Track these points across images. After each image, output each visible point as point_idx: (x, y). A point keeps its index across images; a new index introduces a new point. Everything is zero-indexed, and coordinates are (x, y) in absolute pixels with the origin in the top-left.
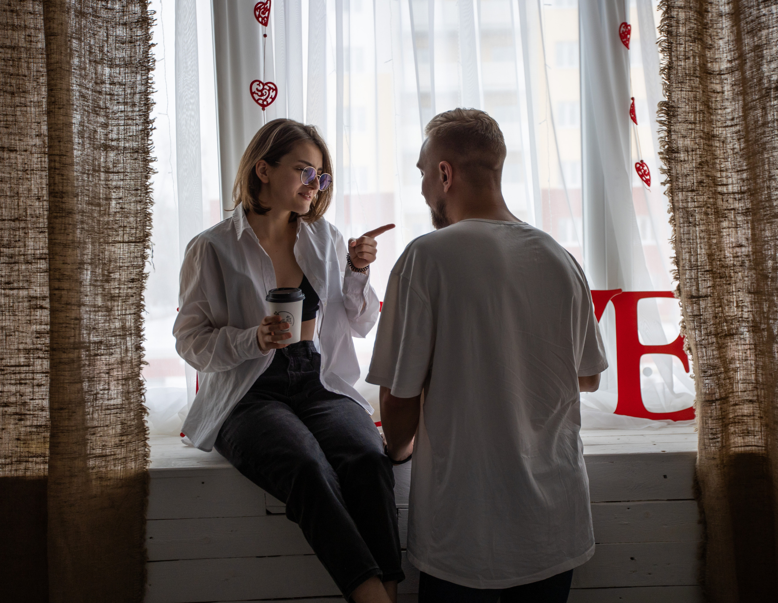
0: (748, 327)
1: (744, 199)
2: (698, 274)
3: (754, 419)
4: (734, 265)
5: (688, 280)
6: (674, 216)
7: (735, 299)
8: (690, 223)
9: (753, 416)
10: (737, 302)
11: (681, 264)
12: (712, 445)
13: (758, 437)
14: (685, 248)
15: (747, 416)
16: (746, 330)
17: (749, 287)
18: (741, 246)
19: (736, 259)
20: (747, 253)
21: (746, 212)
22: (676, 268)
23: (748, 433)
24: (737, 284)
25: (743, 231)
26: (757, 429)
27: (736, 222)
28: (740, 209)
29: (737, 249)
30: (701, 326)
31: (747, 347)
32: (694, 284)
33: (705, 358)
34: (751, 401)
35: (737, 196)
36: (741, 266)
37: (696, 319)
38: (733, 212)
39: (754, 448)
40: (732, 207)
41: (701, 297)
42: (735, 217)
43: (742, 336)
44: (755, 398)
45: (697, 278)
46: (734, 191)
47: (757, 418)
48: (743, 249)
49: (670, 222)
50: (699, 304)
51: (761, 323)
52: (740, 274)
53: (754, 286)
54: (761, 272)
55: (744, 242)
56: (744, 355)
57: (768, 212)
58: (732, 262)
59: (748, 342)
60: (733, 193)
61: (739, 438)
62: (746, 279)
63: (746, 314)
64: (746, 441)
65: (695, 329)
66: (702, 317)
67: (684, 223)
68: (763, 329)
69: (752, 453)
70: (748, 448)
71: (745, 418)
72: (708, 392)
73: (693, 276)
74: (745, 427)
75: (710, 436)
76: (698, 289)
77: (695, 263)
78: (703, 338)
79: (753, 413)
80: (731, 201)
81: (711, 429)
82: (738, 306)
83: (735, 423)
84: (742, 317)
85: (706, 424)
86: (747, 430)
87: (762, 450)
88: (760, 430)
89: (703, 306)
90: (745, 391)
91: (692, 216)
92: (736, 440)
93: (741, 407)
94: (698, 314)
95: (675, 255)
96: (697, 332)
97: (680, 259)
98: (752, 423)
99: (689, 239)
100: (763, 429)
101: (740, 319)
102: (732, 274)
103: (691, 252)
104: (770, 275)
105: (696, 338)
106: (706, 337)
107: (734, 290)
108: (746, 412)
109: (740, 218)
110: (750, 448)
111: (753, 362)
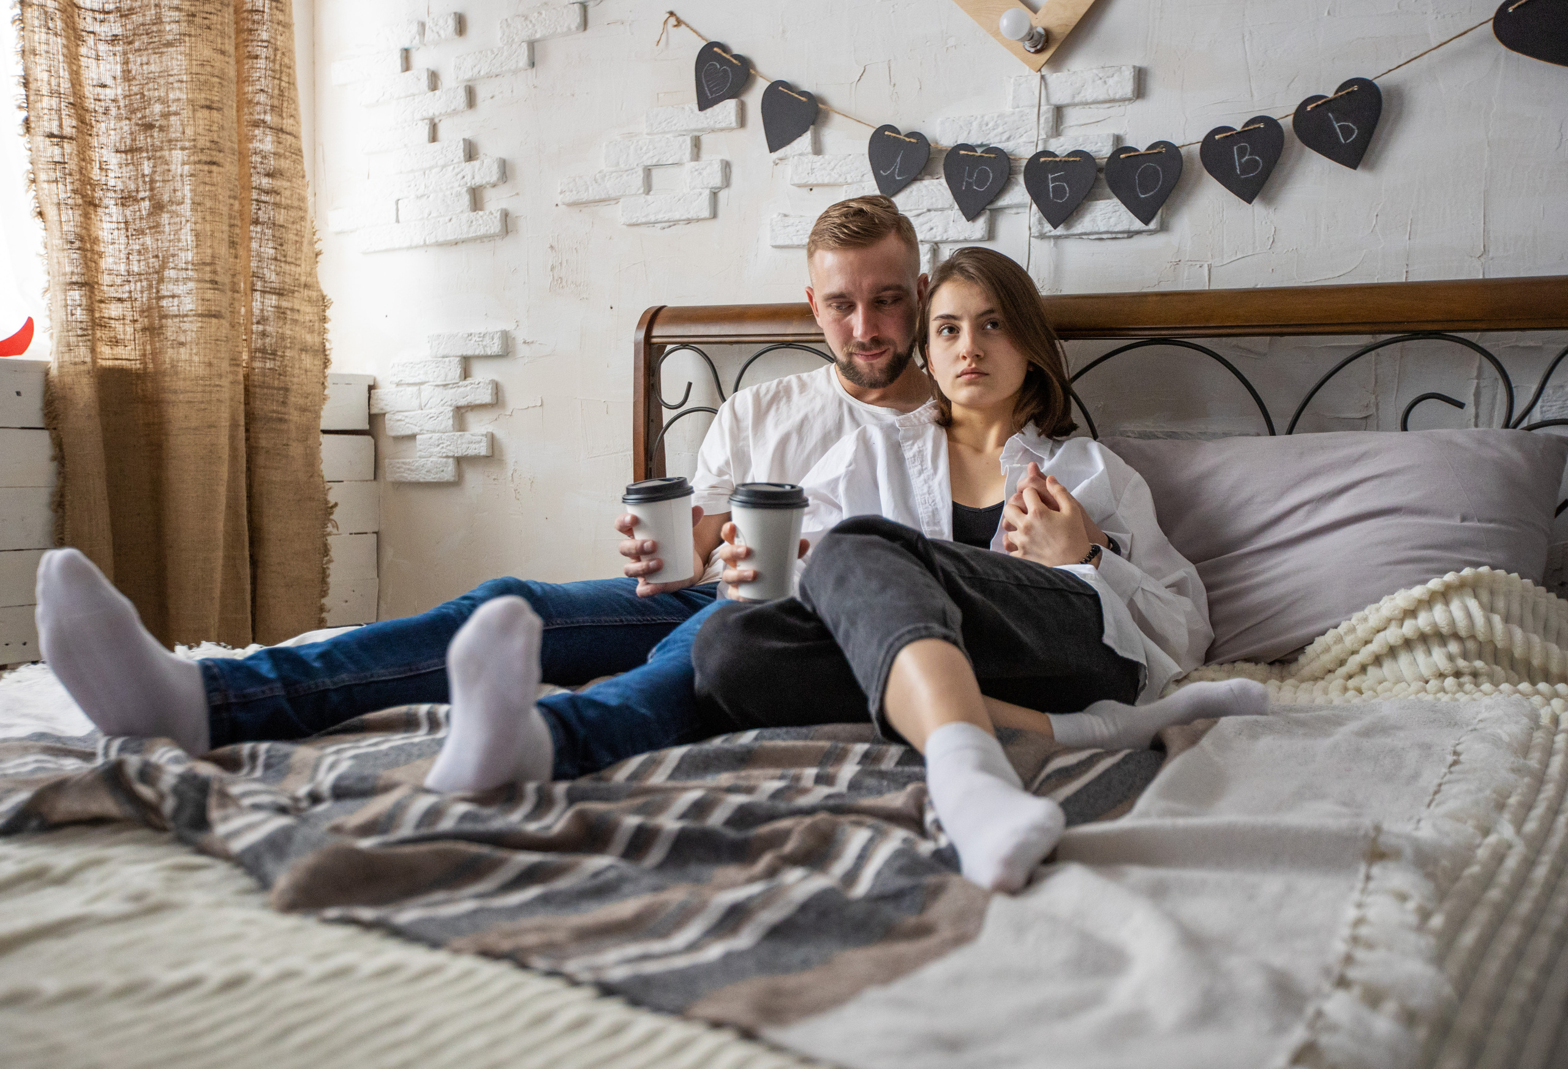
0: (116, 199)
1: (109, 22)
2: (60, 103)
3: (124, 324)
4: (96, 111)
5: (46, 111)
6: (22, 14)
7: (97, 159)
8: (49, 29)
9: (124, 319)
10: (100, 163)
11: (33, 86)
12: (81, 344)
13: (130, 348)
14: (41, 64)
15: (115, 319)
16: (113, 202)
17: (118, 145)
18: (104, 86)
19: (97, 102)
20: (113, 98)
21: (113, 41)
22: (24, 92)
23: (115, 342)
24: (100, 138)
25: (108, 67)
26: (128, 337)
27: (96, 51)
28: (103, 34)
29: (99, 90)
30: (65, 179)
31: (115, 226)
32: (56, 117)
33: (72, 223)
34: (120, 300)
35: (97, 15)
36: (105, 114)
37: (58, 167)
38: (92, 35)
39: (124, 362)
40: (91, 29)
41: (65, 137)
42: (95, 44)
43: (107, 211)
44: (126, 295)
45: (60, 110)
46: (94, 8)
47: (128, 322)
48: (108, 91)
49: (14, 22)
50: (62, 147)
51: (137, 191)
52: (103, 125)
53: (125, 142)
54: (140, 122)
55: (109, 81)
56: (110, 236)
57: (156, 39)
58: (93, 106)
59: (114, 219)
60: (93, 11)
61: (107, 347)
62: (112, 132)
63: (113, 180)
64: (115, 352)
65: (56, 181)
66: (66, 166)
67: (40, 27)
68: (143, 199)
69: (122, 369)
70: (117, 363)
71: (112, 322)
72: (76, 271)
73: (54, 107)
74: (112, 334)
75: (80, 332)
76: (61, 126)
77: (56, 88)
78: (69, 195)
79: (124, 315)
80: (89, 20)
81: (81, 322)
82: (101, 168)
83: (101, 326)
84: (106, 185)
85: (72, 315)
86: (116, 337)
87: (137, 365)
88: (132, 338)
89: (69, 151)
90: (112, 286)
91: (52, 19)
92: (103, 349)
93: (108, 306)
94: (61, 160)
95: (23, 74)
96: (60, 185)
97: (31, 80)
98: (121, 330)
99: (47, 52)
100: (137, 336)
101: (104, 187)
102: (94, 123)
103: (50, 71)
104: (157, 124)
105: (58, 195)
106: (73, 195)
107: (96, 145)
108: (114, 314)
109: (103, 48)
110: (120, 362)
111: (122, 247)
